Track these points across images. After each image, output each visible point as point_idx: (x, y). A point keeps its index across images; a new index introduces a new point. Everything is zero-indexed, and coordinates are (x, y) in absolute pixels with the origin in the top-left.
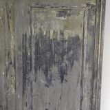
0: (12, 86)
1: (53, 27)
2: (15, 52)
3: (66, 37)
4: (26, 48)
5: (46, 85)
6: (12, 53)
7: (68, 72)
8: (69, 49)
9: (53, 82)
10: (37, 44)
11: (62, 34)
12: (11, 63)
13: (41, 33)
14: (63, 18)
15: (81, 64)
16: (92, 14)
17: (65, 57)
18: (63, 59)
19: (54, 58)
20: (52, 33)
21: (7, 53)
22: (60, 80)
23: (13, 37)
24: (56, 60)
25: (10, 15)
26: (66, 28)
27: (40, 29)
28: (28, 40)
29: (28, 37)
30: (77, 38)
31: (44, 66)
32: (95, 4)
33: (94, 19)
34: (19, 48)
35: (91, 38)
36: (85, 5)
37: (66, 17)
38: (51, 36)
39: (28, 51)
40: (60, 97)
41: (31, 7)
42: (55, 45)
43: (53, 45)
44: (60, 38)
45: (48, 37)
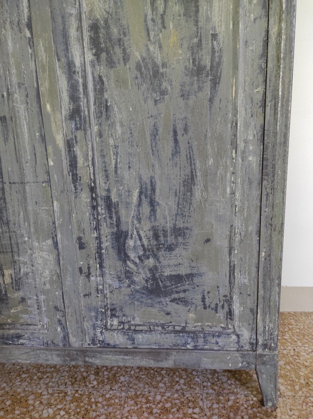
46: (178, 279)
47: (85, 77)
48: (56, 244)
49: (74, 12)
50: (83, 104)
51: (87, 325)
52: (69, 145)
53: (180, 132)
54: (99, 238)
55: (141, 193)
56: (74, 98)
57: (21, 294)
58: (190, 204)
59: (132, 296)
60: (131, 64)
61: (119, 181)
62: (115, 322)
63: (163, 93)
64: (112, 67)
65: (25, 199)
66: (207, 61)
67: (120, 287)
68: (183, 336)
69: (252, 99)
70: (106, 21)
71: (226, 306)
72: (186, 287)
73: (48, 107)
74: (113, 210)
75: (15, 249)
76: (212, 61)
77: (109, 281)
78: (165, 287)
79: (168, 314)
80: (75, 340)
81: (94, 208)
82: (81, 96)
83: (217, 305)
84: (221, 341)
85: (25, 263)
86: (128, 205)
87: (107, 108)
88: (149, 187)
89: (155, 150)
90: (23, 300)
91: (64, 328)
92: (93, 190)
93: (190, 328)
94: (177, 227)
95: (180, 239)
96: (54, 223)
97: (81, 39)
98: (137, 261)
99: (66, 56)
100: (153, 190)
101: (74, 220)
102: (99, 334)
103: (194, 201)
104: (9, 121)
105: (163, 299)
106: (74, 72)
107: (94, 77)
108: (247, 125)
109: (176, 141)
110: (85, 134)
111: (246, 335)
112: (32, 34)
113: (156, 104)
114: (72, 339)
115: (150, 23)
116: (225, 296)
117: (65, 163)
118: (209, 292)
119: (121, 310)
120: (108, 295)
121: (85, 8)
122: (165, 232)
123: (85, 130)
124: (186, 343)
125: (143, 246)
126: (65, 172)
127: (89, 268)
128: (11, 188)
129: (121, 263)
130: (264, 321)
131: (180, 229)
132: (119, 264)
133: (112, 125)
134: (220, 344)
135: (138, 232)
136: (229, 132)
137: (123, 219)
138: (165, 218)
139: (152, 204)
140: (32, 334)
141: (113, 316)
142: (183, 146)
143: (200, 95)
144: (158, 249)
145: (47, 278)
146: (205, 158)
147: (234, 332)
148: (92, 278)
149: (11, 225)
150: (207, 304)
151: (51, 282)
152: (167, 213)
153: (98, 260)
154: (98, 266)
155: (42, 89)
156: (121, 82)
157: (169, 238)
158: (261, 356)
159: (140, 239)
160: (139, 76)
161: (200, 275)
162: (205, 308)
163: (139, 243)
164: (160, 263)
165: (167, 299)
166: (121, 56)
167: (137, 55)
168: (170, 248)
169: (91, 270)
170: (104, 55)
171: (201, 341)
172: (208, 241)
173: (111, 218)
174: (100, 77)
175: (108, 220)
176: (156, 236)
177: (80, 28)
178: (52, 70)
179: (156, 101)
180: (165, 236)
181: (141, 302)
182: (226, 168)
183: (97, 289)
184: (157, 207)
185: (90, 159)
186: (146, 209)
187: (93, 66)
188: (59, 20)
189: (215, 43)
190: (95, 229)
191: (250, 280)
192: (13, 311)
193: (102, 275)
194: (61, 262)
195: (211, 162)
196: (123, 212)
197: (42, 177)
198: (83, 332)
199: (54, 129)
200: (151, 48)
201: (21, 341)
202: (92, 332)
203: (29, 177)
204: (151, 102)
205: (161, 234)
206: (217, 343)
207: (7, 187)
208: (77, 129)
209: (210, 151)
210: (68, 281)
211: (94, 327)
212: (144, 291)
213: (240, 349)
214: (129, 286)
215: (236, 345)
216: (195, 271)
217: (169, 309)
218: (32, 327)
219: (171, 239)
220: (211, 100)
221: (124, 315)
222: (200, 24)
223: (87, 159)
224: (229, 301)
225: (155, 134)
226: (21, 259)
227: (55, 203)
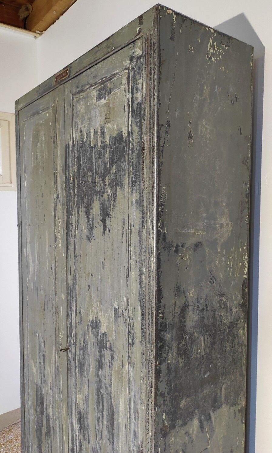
0: (59, 235)
1: (93, 124)
2: (60, 176)
3: (108, 137)
4: (69, 167)
5: (88, 238)
6: (59, 179)
7: (111, 212)
8: (111, 162)
9: (95, 232)
10: (78, 160)
11: (103, 133)
12: (58, 196)
13: (82, 137)
14: (103, 101)
15: (126, 191)
16: (138, 77)
17: (107, 180)
18: (105, 185)
19: (95, 182)
20: (92, 135)
22: (102, 229)
23: (59, 152)
24: (97, 187)
26: (107, 119)
27: (81, 131)
28: (70, 154)
29: (70, 148)
30: (120, 137)
31: (86, 200)
32: (140, 53)
33: (140, 86)
34: (63, 170)
36: (128, 62)
37: (107, 97)
38: (92, 140)
39: (70, 174)
40: (103, 263)
41: (72, 95)
42: (96, 158)
43: (94, 157)
44: (101, 142)
45: (88, 142)
49: (74, 400)
70: (83, 415)
73: (65, 438)
97: (76, 416)
99: (71, 419)
106: (73, 429)
107: (79, 439)
115: (97, 432)
121: (78, 401)
166: (87, 437)
167: (92, 443)
170: (82, 431)
174: (81, 441)
177: (75, 410)
187: (79, 433)
200: (97, 445)
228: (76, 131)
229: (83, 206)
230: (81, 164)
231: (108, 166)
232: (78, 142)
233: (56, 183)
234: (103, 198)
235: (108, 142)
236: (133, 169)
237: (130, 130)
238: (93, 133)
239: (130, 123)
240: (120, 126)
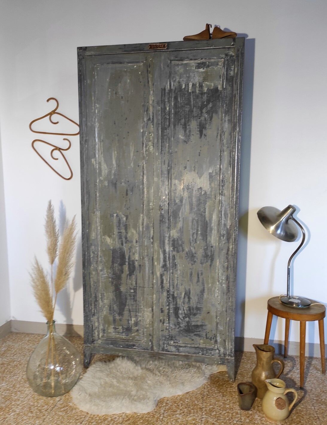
0: (150, 143)
1: (192, 80)
2: (153, 107)
3: (205, 89)
4: (165, 102)
5: (185, 141)
6: (151, 108)
7: (207, 126)
8: (208, 101)
9: (192, 138)
10: (176, 98)
11: (201, 86)
12: (149, 119)
13: (180, 86)
14: (201, 70)
15: (220, 116)
16: (231, 64)
17: (204, 111)
18: (202, 113)
19: (193, 111)
20: (190, 86)
21: (146, 109)
22: (199, 136)
23: (151, 92)
24: (195, 114)
25: (149, 69)
26: (205, 79)
27: (179, 82)
28: (166, 94)
29: (167, 91)
30: (216, 90)
31: (183, 121)
32: (233, 54)
33: (233, 69)
34: (158, 103)
35: (229, 88)
36: (224, 56)
37: (205, 69)
38: (190, 89)
39: (166, 106)
40: (199, 153)
41: (170, 60)
42: (193, 99)
43: (192, 98)
44: (199, 91)
45: (186, 90)
46: (197, 326)
47: (169, 255)
48: (153, 310)
49: (167, 235)
50: (168, 263)
51: (161, 343)
52: (162, 276)
53: (200, 275)
54: (169, 309)
55: (185, 294)
56: (165, 261)
57: (137, 328)
58: (203, 299)
59: (179, 332)
60: (185, 252)
61: (178, 289)
62: (172, 342)
63: (195, 262)
64: (178, 253)
65: (144, 292)
66: (209, 254)
67: (175, 328)
68: (198, 350)
69: (224, 266)
70: (177, 239)
71: (215, 338)
72: (200, 330)
73: (156, 263)
74: (175, 299)
75: (137, 311)
76: (211, 254)
77: (171, 326)
78: (192, 329)
79: (193, 340)
80: (156, 348)
81: (168, 298)
82: (167, 260)
83: (211, 337)
84: (213, 352)
85: (140, 316)
86: (180, 298)
87: (176, 265)
88: (188, 292)
89: (191, 280)
90: (138, 330)
91: (152, 343)
92: (168, 291)
93: (201, 346)
94: (198, 307)
95: (199, 312)
96: (153, 302)
97: (169, 244)
98: (182, 318)
99: (164, 248)
100: (190, 293)
101: (160, 302)
102: (165, 347)
103: (204, 298)
104: (142, 267)
105: (191, 334)
106: (166, 253)
107: (172, 255)
108: (222, 275)
109: (198, 277)
110: (167, 273)
111: (222, 350)
112: (153, 240)
113: (192, 265)
114: (155, 348)
115: (191, 241)
116: (214, 334)
117: (159, 282)
118: (208, 332)
119: (175, 337)
120: (170, 331)
121: (171, 235)
122: (193, 308)
123: (167, 271)
124: (199, 353)
125: (185, 313)
126: (159, 285)
127: (164, 320)
128: (139, 288)
129: (176, 319)
130: (228, 345)
131: (198, 308)
132: (175, 319)
133: (177, 270)
134: (212, 353)
135: (183, 308)
136: (217, 276)
137: (178, 303)
138: (193, 303)
139: (189, 298)
140: (139, 344)
141: (171, 340)
142: (201, 279)
143: (207, 263)
144: (190, 315)
145: (148, 322)
146: (208, 284)
147: (218, 349)
148: (165, 324)
149: (137, 302)
150: (208, 337)
151: (149, 324)
152: (194, 302)
153: (168, 317)
154: (167, 319)
155: (154, 258)
156: (181, 257)
157: (194, 311)
158: (227, 359)
159: (184, 310)
160: (187, 256)
161: (205, 325)
162: (207, 338)
163: (183, 312)
164: (190, 320)
165: (193, 334)
166: (181, 249)
167: (187, 250)
168: (195, 315)
169: (165, 321)
170: (176, 249)
171: (205, 352)
172: (208, 313)
173: (174, 302)
174: (174, 255)
175: (173, 303)
176: (190, 310)
177: (169, 240)
178: (159, 252)
179: (192, 264)
180: (193, 310)
181: (183, 335)
182: (215, 288)
183: (166, 329)
184: (191, 299)
185: (168, 281)
186: (187, 300)
187: (172, 252)
188: (162, 237)
189: (212, 249)
190: (168, 305)
191: (223, 328)
192: (133, 335)
193: (169, 323)
194: (154, 317)
195: (210, 285)
196: (178, 300)
197: (151, 286)
198: (159, 345)
199: (157, 270)
200: (192, 248)
201: (134, 347)
202: (162, 346)
203: (146, 285)
204: (190, 264)
205: (191, 309)
206: (211, 353)
207: (138, 288)
208: (165, 271)
209: (210, 282)
210: (156, 324)
211: (164, 344)
212: (184, 331)
213: (220, 356)
214: (178, 328)
215: (218, 354)
216: (203, 324)
217: (193, 338)
218: (140, 342)
219: (195, 311)
220: (211, 265)
221: (176, 340)
222: (208, 243)
223: (167, 281)
224: (215, 336)
225: (191, 274)
226: (139, 314)
227: (154, 295)
228: (173, 82)
229: (180, 124)
230: (178, 101)
231: (205, 103)
232: (175, 88)
233: (147, 111)
234: (200, 119)
235: (205, 91)
236: (226, 105)
237: (225, 87)
238: (191, 85)
239: (225, 84)
240: (216, 85)
